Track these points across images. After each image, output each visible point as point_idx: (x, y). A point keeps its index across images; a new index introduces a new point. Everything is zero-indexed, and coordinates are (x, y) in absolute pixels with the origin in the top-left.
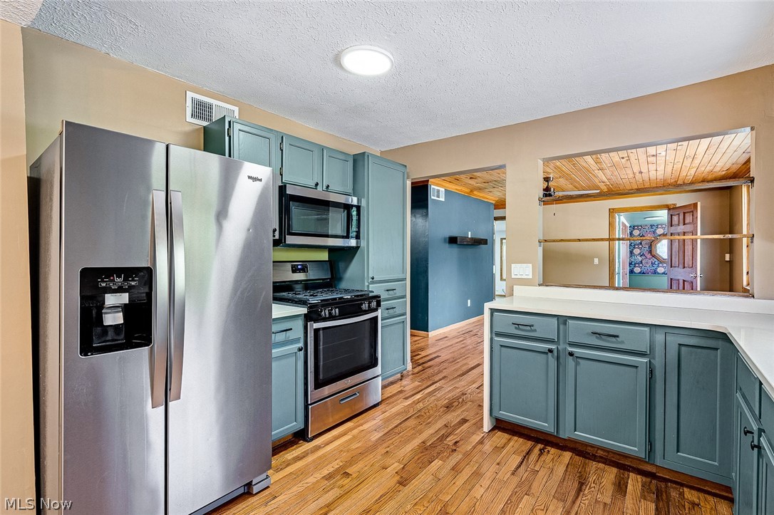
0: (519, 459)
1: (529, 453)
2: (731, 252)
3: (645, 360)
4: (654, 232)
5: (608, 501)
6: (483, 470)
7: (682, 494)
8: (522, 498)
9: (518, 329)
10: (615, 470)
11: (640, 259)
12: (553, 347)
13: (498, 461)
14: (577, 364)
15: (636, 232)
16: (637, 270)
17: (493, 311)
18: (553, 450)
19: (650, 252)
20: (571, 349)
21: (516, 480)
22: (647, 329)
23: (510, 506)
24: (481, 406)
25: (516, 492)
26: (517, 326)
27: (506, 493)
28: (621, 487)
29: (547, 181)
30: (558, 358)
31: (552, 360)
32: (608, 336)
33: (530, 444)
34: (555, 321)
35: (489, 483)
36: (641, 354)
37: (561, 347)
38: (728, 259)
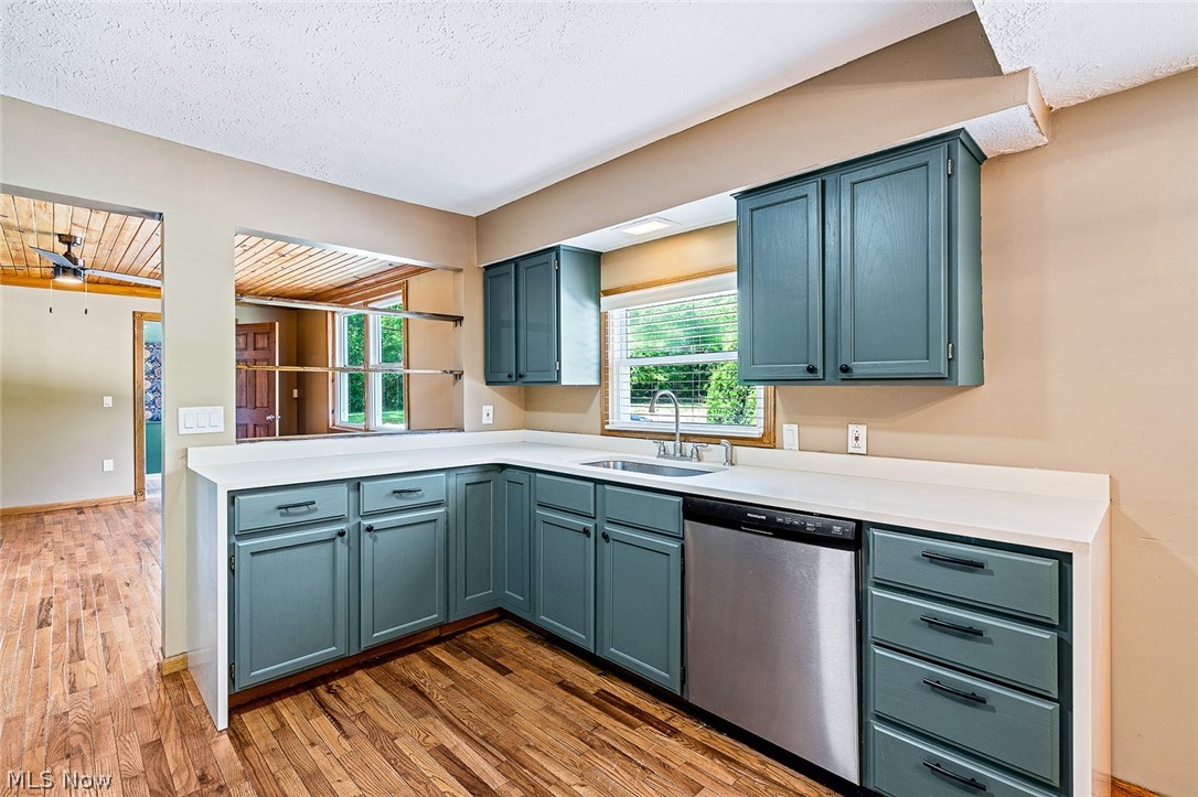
0: (325, 719)
1: (321, 703)
2: (299, 386)
3: (442, 510)
5: (451, 682)
6: (308, 767)
7: (472, 638)
8: (396, 746)
9: (288, 515)
10: (414, 656)
12: (343, 527)
13: (305, 742)
14: (375, 540)
18: (340, 682)
20: (366, 523)
22: (443, 474)
23: (399, 764)
25: (383, 748)
26: (284, 510)
28: (440, 666)
30: (349, 540)
31: (341, 547)
32: (410, 491)
33: (306, 696)
34: (344, 488)
35: (341, 770)
36: (437, 505)
37: (353, 522)
38: (295, 395)
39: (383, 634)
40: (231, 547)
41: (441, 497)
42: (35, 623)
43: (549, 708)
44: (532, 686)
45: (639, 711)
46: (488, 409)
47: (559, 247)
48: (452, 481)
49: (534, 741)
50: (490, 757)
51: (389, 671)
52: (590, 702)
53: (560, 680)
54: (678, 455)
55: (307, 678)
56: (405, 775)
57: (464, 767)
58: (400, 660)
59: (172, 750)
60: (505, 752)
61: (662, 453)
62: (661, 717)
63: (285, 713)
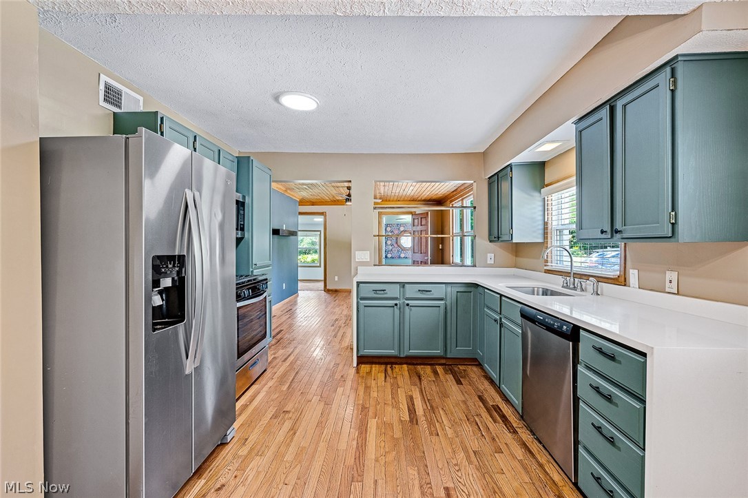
0: (383, 375)
1: (386, 371)
2: (442, 243)
3: (443, 302)
4: (399, 229)
5: (434, 379)
7: (459, 368)
8: (398, 390)
9: (376, 293)
10: (429, 367)
11: (391, 248)
12: (397, 302)
13: (373, 378)
14: (411, 310)
15: (389, 229)
16: (389, 256)
17: (358, 283)
18: (397, 366)
19: (397, 243)
20: (407, 302)
21: (388, 385)
22: (444, 285)
23: (394, 395)
24: (352, 349)
25: (393, 389)
27: (389, 390)
28: (435, 373)
29: (349, 190)
30: (400, 308)
31: (397, 310)
32: (427, 291)
33: (383, 367)
34: (398, 285)
35: (376, 389)
36: (441, 299)
37: (402, 301)
38: (440, 248)
39: (413, 352)
40: (358, 303)
41: (443, 296)
42: (331, 324)
43: (465, 402)
44: (466, 392)
45: (507, 419)
46: (491, 255)
47: (511, 164)
48: (449, 289)
49: (446, 408)
50: (425, 406)
51: (415, 369)
52: (486, 407)
53: (481, 394)
54: (572, 286)
55: (386, 360)
56: (393, 398)
57: (413, 404)
58: (422, 366)
59: (340, 367)
60: (432, 406)
61: (565, 285)
62: (515, 425)
63: (374, 369)
